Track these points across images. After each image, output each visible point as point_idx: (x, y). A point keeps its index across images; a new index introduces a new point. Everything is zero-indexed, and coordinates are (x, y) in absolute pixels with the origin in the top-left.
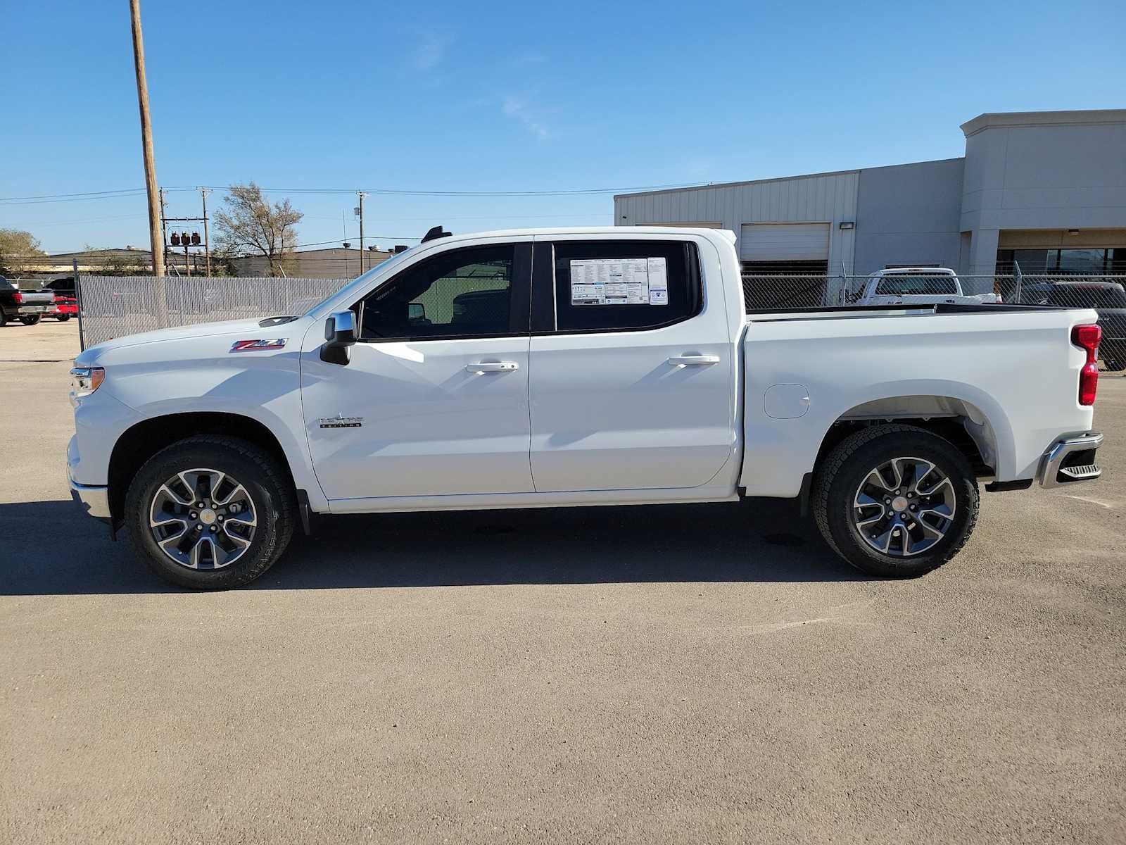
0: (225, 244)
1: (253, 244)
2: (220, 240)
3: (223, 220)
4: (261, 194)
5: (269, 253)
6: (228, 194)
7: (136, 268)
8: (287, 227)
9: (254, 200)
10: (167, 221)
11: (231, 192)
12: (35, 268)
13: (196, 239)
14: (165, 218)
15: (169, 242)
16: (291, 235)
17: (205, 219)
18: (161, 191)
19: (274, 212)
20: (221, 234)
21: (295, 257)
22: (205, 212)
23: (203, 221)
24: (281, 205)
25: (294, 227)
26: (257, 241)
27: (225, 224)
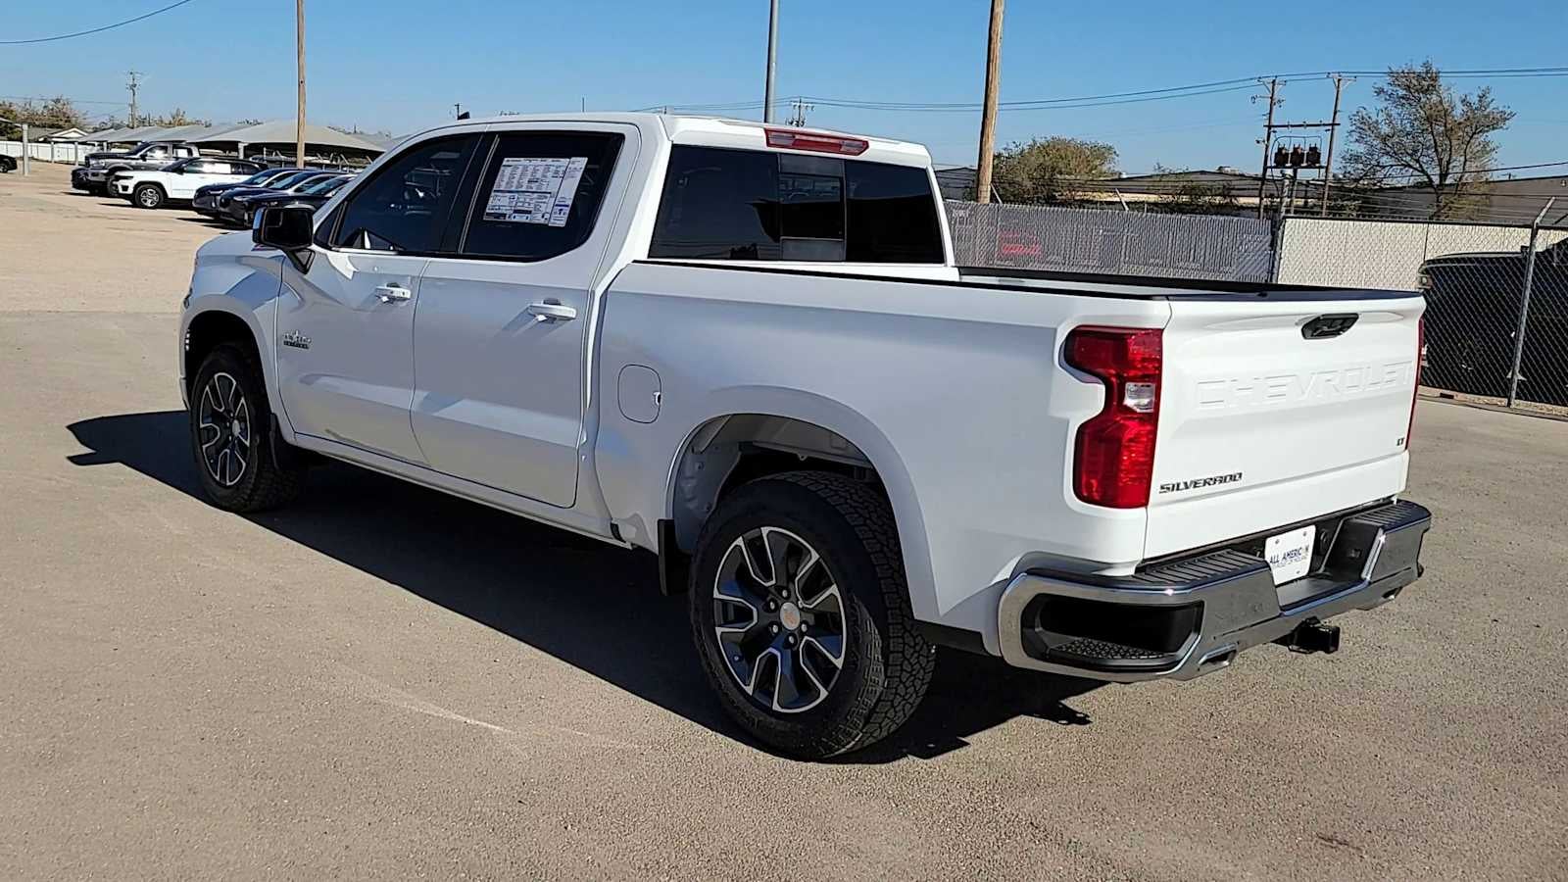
0: (1361, 166)
1: (1411, 166)
2: (1356, 158)
3: (1364, 126)
4: (1442, 81)
5: (1436, 180)
6: (1383, 82)
7: (1218, 200)
8: (1481, 138)
9: (1426, 91)
10: (1276, 129)
11: (1389, 79)
12: (1089, 196)
13: (1314, 157)
14: (1274, 123)
15: (1271, 162)
16: (1485, 149)
17: (1333, 125)
18: (1274, 82)
19: (1459, 111)
20: (1361, 149)
21: (1484, 189)
22: (1335, 113)
23: (1330, 128)
24: (1474, 99)
25: (1493, 136)
26: (1418, 161)
27: (1369, 132)
